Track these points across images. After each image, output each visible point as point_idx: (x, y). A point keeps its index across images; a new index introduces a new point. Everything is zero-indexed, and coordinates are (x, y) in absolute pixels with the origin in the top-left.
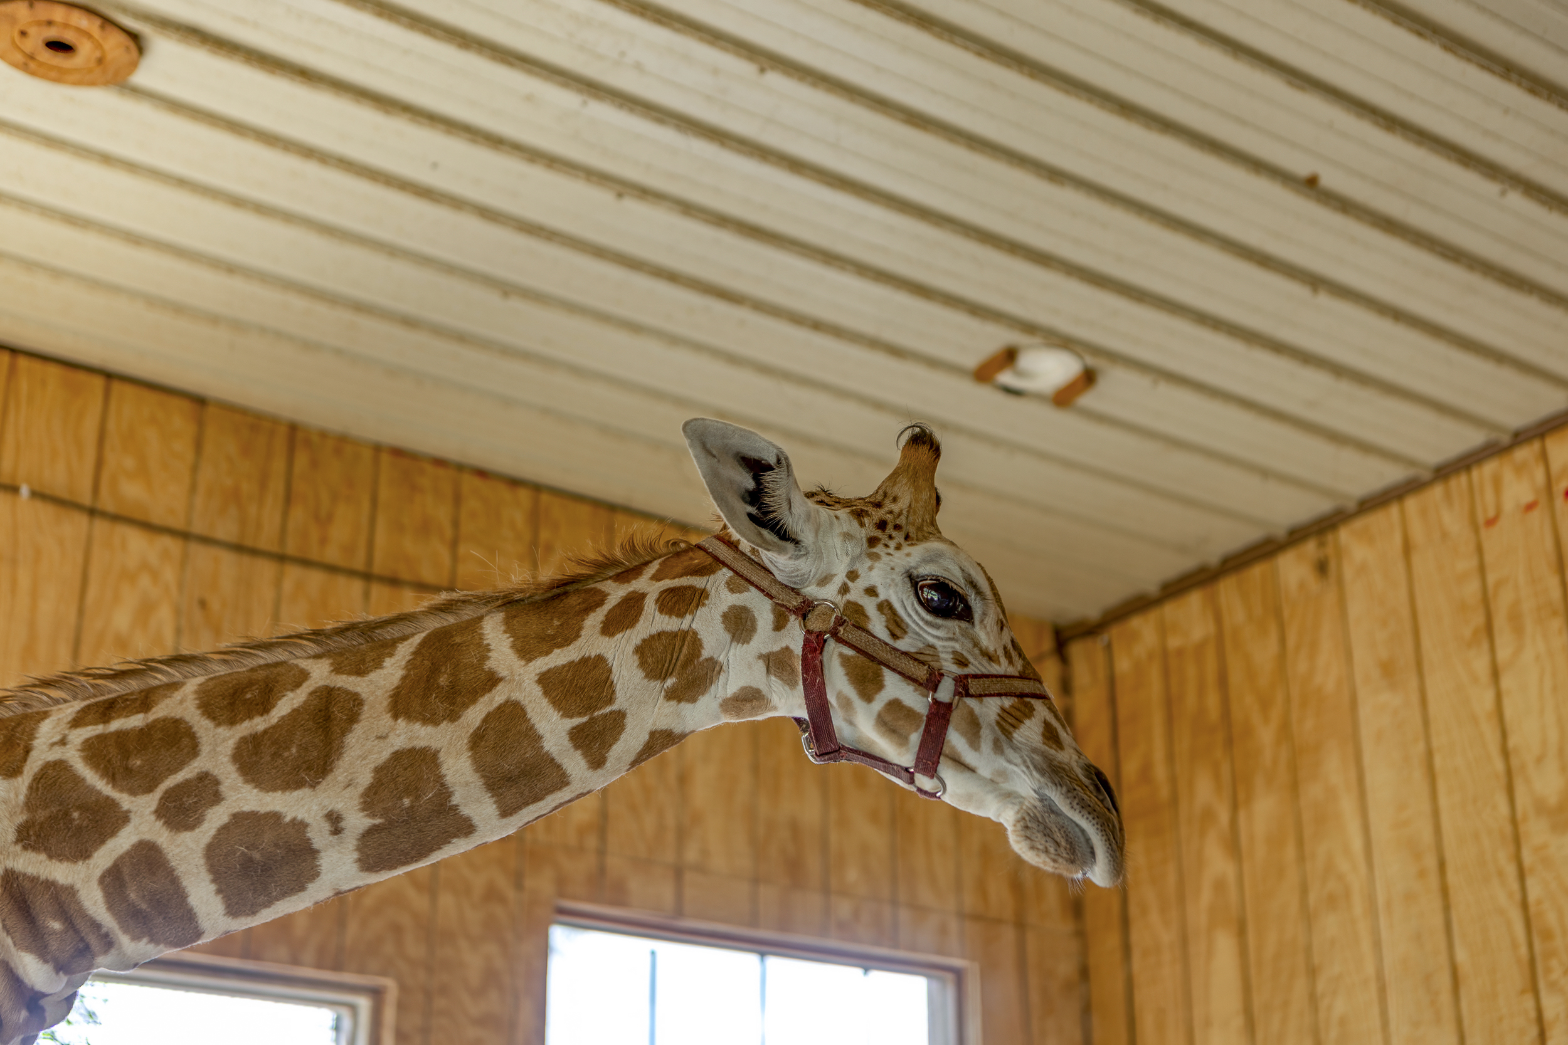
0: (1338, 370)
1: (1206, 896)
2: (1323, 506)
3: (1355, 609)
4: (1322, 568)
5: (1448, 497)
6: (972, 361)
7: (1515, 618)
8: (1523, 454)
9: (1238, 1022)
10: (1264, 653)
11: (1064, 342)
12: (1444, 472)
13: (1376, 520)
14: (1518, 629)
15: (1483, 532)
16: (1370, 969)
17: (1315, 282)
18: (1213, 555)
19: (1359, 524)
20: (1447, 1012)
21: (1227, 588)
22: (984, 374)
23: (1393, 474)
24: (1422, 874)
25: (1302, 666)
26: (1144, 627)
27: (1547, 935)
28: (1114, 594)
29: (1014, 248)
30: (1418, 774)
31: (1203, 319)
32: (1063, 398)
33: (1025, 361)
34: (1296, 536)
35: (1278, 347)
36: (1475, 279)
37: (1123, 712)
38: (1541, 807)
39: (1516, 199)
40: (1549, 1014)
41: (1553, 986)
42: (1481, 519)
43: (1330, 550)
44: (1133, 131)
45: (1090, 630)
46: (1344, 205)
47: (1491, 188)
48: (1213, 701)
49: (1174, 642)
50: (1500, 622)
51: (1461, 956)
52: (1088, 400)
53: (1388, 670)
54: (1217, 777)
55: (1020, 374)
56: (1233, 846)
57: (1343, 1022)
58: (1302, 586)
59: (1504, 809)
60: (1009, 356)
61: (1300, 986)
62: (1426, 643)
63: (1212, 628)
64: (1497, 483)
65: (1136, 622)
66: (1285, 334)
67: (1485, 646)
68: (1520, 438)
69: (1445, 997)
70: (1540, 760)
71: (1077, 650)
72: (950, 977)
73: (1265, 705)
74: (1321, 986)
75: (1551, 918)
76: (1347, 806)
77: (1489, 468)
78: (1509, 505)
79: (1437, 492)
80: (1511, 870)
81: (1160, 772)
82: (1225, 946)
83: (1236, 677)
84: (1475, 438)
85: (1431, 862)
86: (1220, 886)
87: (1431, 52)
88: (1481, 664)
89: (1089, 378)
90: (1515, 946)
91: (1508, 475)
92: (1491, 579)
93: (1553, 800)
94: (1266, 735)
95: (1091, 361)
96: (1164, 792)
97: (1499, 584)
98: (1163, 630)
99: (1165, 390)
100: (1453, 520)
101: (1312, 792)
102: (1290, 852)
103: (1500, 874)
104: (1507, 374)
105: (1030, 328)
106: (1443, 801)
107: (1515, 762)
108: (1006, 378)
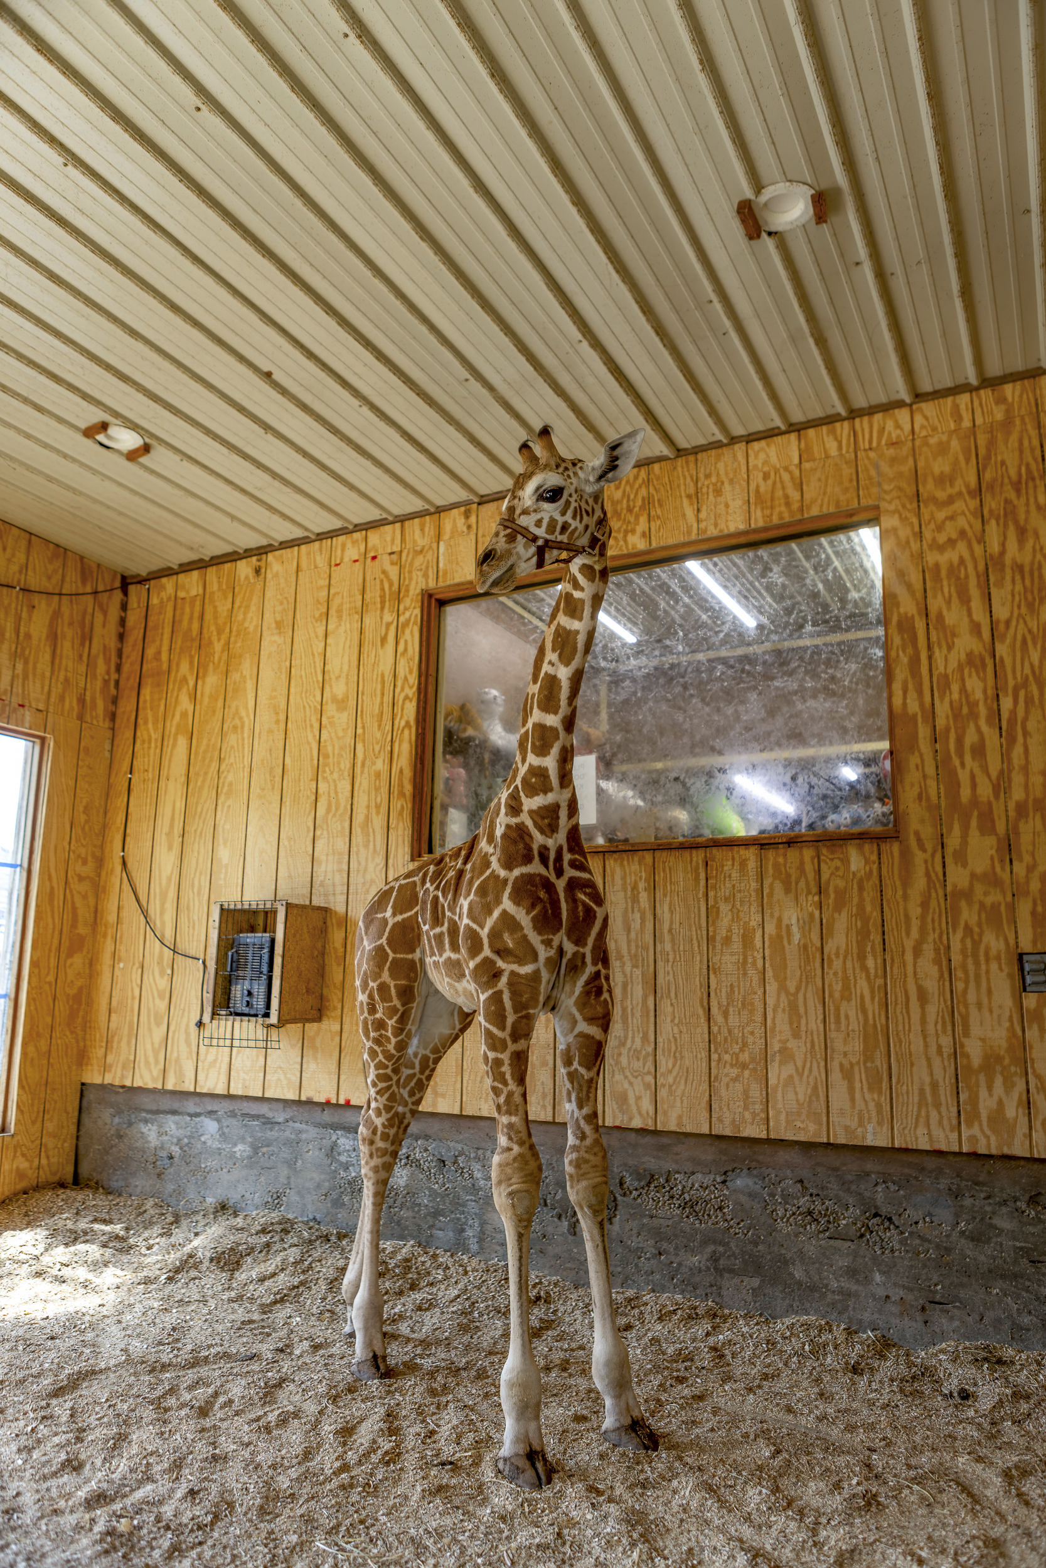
0: (275, 475)
1: (177, 718)
2: (264, 542)
3: (269, 594)
4: (257, 571)
5: (321, 549)
6: (83, 425)
7: (339, 611)
8: (357, 536)
9: (183, 779)
10: (223, 607)
11: (134, 427)
12: (321, 537)
13: (286, 553)
14: (340, 617)
15: (333, 568)
16: (247, 762)
17: (267, 427)
18: (207, 554)
19: (277, 553)
20: (278, 786)
21: (211, 572)
22: (89, 433)
23: (298, 533)
24: (277, 722)
25: (240, 617)
26: (168, 583)
27: (327, 756)
28: (156, 565)
29: (108, 367)
30: (284, 676)
31: (208, 432)
32: (132, 456)
33: (113, 431)
34: (248, 553)
35: (246, 456)
36: (343, 445)
37: (150, 624)
38: (334, 699)
39: (365, 410)
40: (320, 791)
41: (325, 778)
42: (333, 563)
43: (263, 564)
44: (177, 321)
45: (142, 581)
46: (284, 391)
47: (355, 402)
48: (196, 626)
49: (181, 594)
50: (332, 612)
51: (288, 760)
52: (143, 460)
53: (279, 625)
54: (191, 663)
55: (109, 437)
56: (194, 697)
57: (230, 784)
58: (247, 578)
59: (319, 698)
60: (104, 427)
61: (214, 765)
62: (298, 616)
63: (201, 591)
64: (344, 546)
65: (164, 580)
66: (248, 450)
67: (324, 622)
68: (358, 528)
69: (278, 779)
70: (337, 678)
71: (132, 589)
72: (38, 741)
73: (220, 632)
74: (223, 767)
75: (330, 749)
76: (250, 686)
77: (342, 539)
78: (346, 559)
79: (317, 544)
80: (317, 726)
81: (164, 656)
82: (182, 742)
83: (208, 616)
84: (337, 524)
85: (283, 717)
86: (184, 714)
87: (331, 323)
88: (321, 630)
89: (146, 449)
90: (312, 760)
91: (349, 545)
92: (332, 592)
93: (340, 697)
94: (218, 647)
95: (147, 440)
96: (165, 666)
97: (337, 593)
98: (176, 588)
99: (186, 464)
100: (321, 561)
101: (235, 676)
102: (220, 703)
103: (311, 726)
104: (354, 495)
105: (116, 414)
106: (292, 690)
107: (327, 677)
108: (101, 437)
